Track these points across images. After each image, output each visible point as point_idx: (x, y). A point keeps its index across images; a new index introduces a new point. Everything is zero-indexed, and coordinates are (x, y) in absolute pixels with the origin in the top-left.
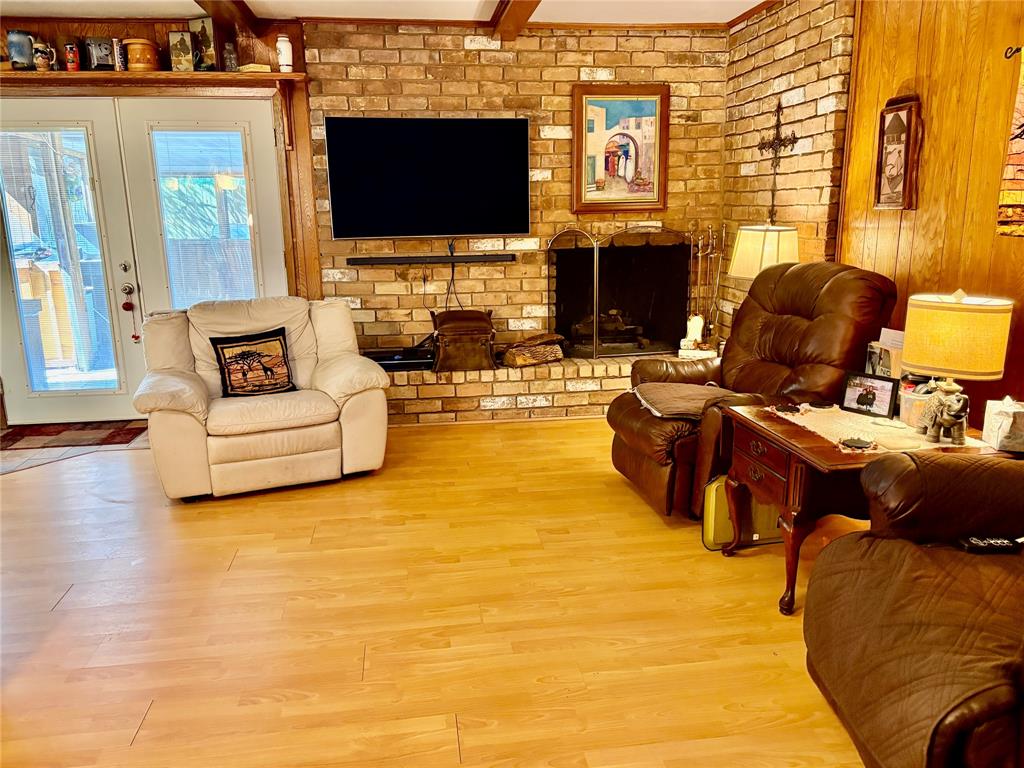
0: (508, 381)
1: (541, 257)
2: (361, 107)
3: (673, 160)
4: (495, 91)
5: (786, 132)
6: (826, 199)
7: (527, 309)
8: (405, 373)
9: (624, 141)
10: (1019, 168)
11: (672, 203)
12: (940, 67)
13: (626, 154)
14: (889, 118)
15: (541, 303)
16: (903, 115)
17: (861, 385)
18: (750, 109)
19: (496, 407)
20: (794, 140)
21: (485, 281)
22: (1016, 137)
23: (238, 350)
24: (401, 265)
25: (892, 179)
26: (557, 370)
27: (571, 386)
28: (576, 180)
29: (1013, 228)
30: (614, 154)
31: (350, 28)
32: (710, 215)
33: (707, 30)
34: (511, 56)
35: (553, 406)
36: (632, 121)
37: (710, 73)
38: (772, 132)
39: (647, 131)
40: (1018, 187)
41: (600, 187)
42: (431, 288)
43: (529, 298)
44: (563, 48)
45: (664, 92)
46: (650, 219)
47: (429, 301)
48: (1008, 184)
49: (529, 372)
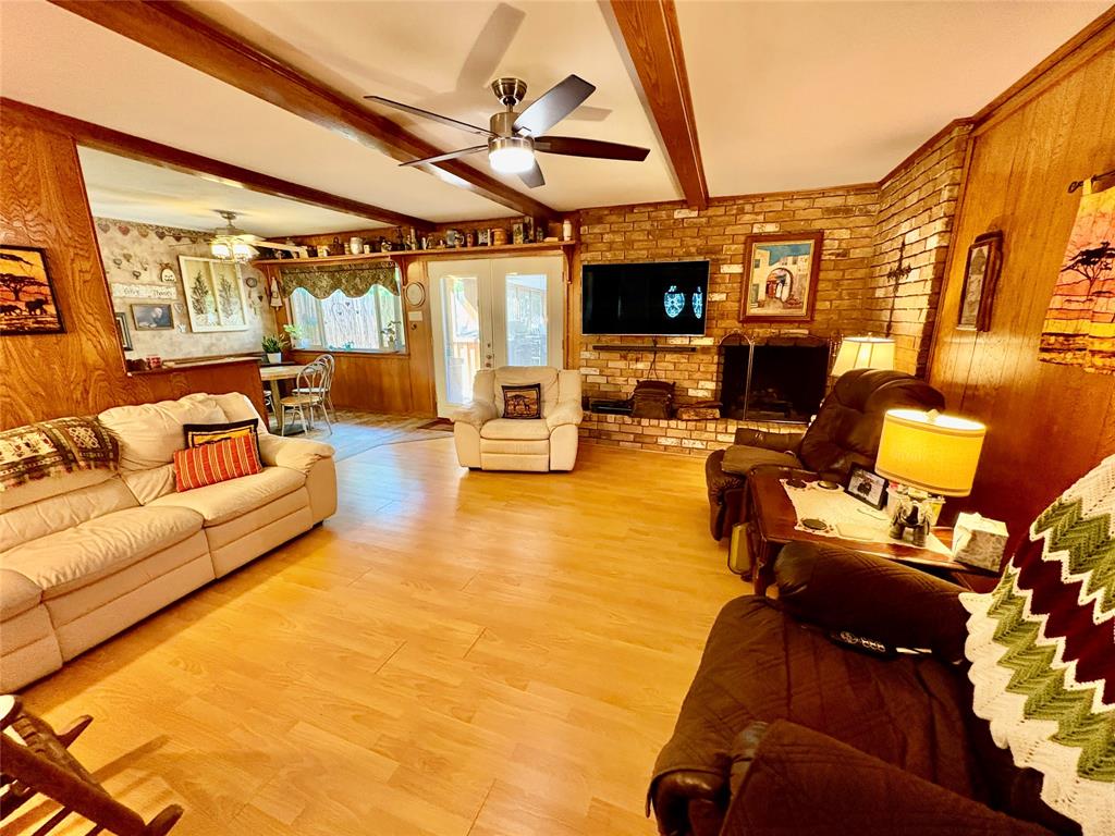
0: (677, 429)
1: (715, 350)
2: (608, 258)
3: (821, 286)
4: (691, 244)
5: (905, 263)
6: (923, 319)
7: (702, 383)
8: (613, 416)
9: (782, 273)
10: (1068, 298)
11: (818, 317)
12: (1022, 205)
13: (783, 282)
14: (975, 251)
15: (712, 380)
16: (985, 249)
17: (862, 476)
18: (885, 247)
19: (668, 444)
20: (909, 270)
21: (675, 363)
22: (1069, 268)
23: (514, 394)
24: (624, 352)
25: (971, 304)
26: (711, 426)
27: (720, 438)
28: (743, 301)
29: (1053, 355)
30: (774, 282)
31: (606, 212)
32: (850, 326)
33: (860, 190)
34: (704, 220)
35: (706, 449)
36: (790, 259)
37: (860, 220)
38: (897, 264)
39: (802, 266)
40: (1064, 316)
41: (761, 305)
42: (640, 366)
43: (704, 376)
44: (742, 211)
45: (819, 237)
46: (799, 328)
47: (639, 374)
48: (1055, 313)
49: (691, 425)
